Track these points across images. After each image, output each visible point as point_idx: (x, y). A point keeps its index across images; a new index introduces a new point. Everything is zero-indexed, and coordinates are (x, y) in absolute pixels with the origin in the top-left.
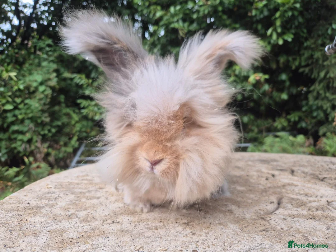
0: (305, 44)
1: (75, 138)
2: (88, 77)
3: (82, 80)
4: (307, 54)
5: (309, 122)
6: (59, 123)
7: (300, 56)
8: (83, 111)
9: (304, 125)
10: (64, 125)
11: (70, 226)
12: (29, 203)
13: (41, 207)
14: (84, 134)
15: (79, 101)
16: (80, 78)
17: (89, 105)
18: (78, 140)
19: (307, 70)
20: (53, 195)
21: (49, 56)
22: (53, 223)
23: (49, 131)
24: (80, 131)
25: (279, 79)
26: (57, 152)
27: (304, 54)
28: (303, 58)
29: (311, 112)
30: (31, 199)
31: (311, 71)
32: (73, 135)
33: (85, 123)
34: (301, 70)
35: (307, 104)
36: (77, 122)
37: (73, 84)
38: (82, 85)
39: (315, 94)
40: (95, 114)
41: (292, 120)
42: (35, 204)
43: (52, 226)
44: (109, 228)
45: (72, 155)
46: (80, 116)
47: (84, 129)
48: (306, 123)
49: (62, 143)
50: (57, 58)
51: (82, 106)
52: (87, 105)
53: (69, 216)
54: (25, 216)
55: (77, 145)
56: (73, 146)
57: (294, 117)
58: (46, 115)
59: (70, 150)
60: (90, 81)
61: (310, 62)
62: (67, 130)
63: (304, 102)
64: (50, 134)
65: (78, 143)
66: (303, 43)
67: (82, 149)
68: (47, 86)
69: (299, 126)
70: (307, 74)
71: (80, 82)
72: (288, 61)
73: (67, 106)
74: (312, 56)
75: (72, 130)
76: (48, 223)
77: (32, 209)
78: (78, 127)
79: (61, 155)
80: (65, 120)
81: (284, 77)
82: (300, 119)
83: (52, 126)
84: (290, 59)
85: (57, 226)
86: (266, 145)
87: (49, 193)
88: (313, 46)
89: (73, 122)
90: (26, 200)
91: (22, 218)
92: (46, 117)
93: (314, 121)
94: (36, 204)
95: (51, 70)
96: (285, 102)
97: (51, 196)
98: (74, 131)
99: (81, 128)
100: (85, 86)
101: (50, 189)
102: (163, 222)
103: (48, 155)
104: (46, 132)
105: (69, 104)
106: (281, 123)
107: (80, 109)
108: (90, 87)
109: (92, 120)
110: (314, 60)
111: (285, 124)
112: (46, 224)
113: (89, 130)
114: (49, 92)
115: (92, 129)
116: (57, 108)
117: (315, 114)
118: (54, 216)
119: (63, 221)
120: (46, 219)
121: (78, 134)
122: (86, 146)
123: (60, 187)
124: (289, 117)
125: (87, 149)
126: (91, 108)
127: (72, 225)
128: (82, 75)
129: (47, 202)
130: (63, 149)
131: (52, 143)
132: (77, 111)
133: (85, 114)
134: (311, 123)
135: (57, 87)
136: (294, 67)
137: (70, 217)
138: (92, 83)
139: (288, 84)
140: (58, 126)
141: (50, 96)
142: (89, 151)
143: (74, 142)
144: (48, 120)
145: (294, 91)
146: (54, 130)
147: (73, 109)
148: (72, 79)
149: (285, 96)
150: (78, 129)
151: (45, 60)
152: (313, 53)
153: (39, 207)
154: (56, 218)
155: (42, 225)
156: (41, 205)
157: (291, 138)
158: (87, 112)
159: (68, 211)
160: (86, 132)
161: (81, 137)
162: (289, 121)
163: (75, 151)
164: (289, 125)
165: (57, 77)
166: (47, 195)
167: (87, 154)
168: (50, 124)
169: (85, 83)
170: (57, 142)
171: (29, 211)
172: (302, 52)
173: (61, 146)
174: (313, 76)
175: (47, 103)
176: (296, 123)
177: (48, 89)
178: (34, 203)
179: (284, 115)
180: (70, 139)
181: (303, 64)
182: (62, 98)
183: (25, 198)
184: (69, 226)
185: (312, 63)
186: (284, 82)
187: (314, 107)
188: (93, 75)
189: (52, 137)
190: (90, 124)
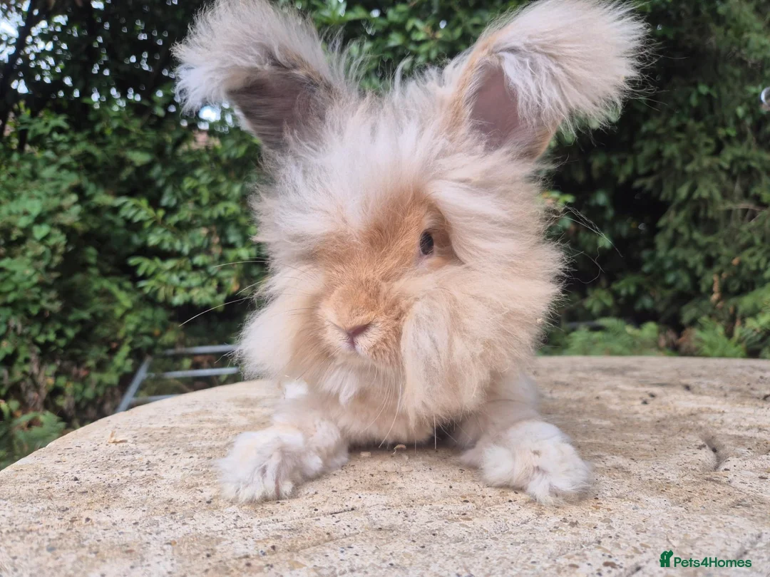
0: (644, 129)
1: (125, 350)
2: (154, 203)
3: (140, 210)
4: (648, 149)
5: (658, 298)
6: (85, 315)
7: (635, 152)
8: (142, 284)
9: (647, 302)
10: (97, 319)
11: (223, 525)
12: (76, 479)
13: (116, 487)
14: (148, 340)
15: (133, 261)
16: (134, 206)
17: (158, 270)
18: (130, 355)
19: (649, 183)
20: (137, 456)
21: (59, 154)
22: (171, 522)
23: (60, 334)
24: (136, 333)
25: (593, 203)
26: (79, 387)
27: (641, 149)
28: (641, 158)
29: (663, 274)
30: (78, 468)
31: (659, 185)
32: (120, 343)
33: (148, 313)
34: (637, 184)
35: (652, 257)
36: (128, 311)
37: (120, 222)
38: (141, 222)
39: (669, 233)
40: (172, 290)
41: (623, 292)
42: (94, 479)
43: (171, 529)
44: (337, 524)
45: (117, 392)
46: (135, 297)
47: (143, 329)
48: (653, 299)
49: (91, 363)
50: (78, 158)
51: (140, 272)
52: (152, 269)
53: (209, 502)
54: (77, 510)
55: (128, 366)
56: (119, 369)
57: (626, 286)
58: (53, 294)
59: (111, 378)
60: (161, 213)
61: (655, 166)
62: (103, 331)
63: (645, 254)
64: (62, 342)
65: (130, 362)
66: (638, 127)
67: (142, 374)
68: (52, 226)
69: (638, 307)
70: (650, 192)
71: (134, 215)
72: (609, 165)
73: (104, 275)
74: (658, 154)
75: (116, 331)
76: (157, 523)
77: (90, 491)
78: (132, 322)
79: (89, 393)
80: (98, 305)
81: (601, 198)
82: (641, 290)
83: (65, 322)
84: (614, 159)
85: (186, 529)
86: (573, 348)
87: (123, 454)
88: (661, 131)
89: (119, 312)
90: (65, 473)
91: (73, 514)
92: (50, 301)
93: (669, 293)
94: (98, 480)
95: (65, 187)
96: (605, 255)
97: (133, 460)
98: (121, 335)
99: (138, 326)
100: (147, 225)
101: (121, 444)
102: (473, 502)
103: (56, 392)
104: (52, 337)
105: (109, 269)
106: (599, 300)
107: (135, 279)
108: (161, 227)
109: (167, 305)
110: (664, 162)
111: (609, 302)
112: (153, 525)
113: (157, 332)
114: (59, 239)
115: (165, 327)
116: (78, 278)
117: (670, 278)
118: (166, 506)
119: (196, 516)
120: (145, 513)
121: (130, 339)
122: (150, 369)
123: (147, 438)
124: (615, 286)
125: (153, 375)
126: (163, 277)
127: (228, 522)
128: (139, 199)
129: (126, 473)
130: (95, 377)
131: (66, 364)
132: (128, 285)
133: (147, 290)
134: (662, 299)
135: (80, 227)
136: (622, 179)
137: (212, 503)
138: (164, 218)
139: (610, 213)
140: (82, 322)
141: (61, 250)
142: (158, 379)
143: (122, 359)
144: (56, 306)
145: (624, 229)
146: (70, 333)
147: (119, 279)
148: (115, 210)
149: (605, 241)
150: (131, 327)
151: (49, 163)
152: (661, 148)
153: (109, 486)
154: (172, 510)
155: (138, 527)
156: (115, 482)
157: (630, 329)
158: (152, 287)
159: (198, 492)
160: (150, 335)
161: (138, 345)
162: (616, 295)
163: (126, 380)
164: (616, 304)
165: (80, 202)
166: (121, 458)
167: (154, 388)
168: (62, 317)
169: (148, 218)
170: (78, 361)
171: (83, 497)
172: (638, 144)
173: (89, 369)
174: (663, 197)
175: (53, 265)
176: (631, 300)
177: (57, 232)
178: (90, 478)
179: (604, 282)
180: (112, 352)
181: (642, 170)
182: (91, 253)
183: (60, 467)
184: (222, 527)
185: (661, 167)
186: (602, 209)
187: (668, 264)
188: (166, 200)
189: (65, 348)
190: (161, 314)
